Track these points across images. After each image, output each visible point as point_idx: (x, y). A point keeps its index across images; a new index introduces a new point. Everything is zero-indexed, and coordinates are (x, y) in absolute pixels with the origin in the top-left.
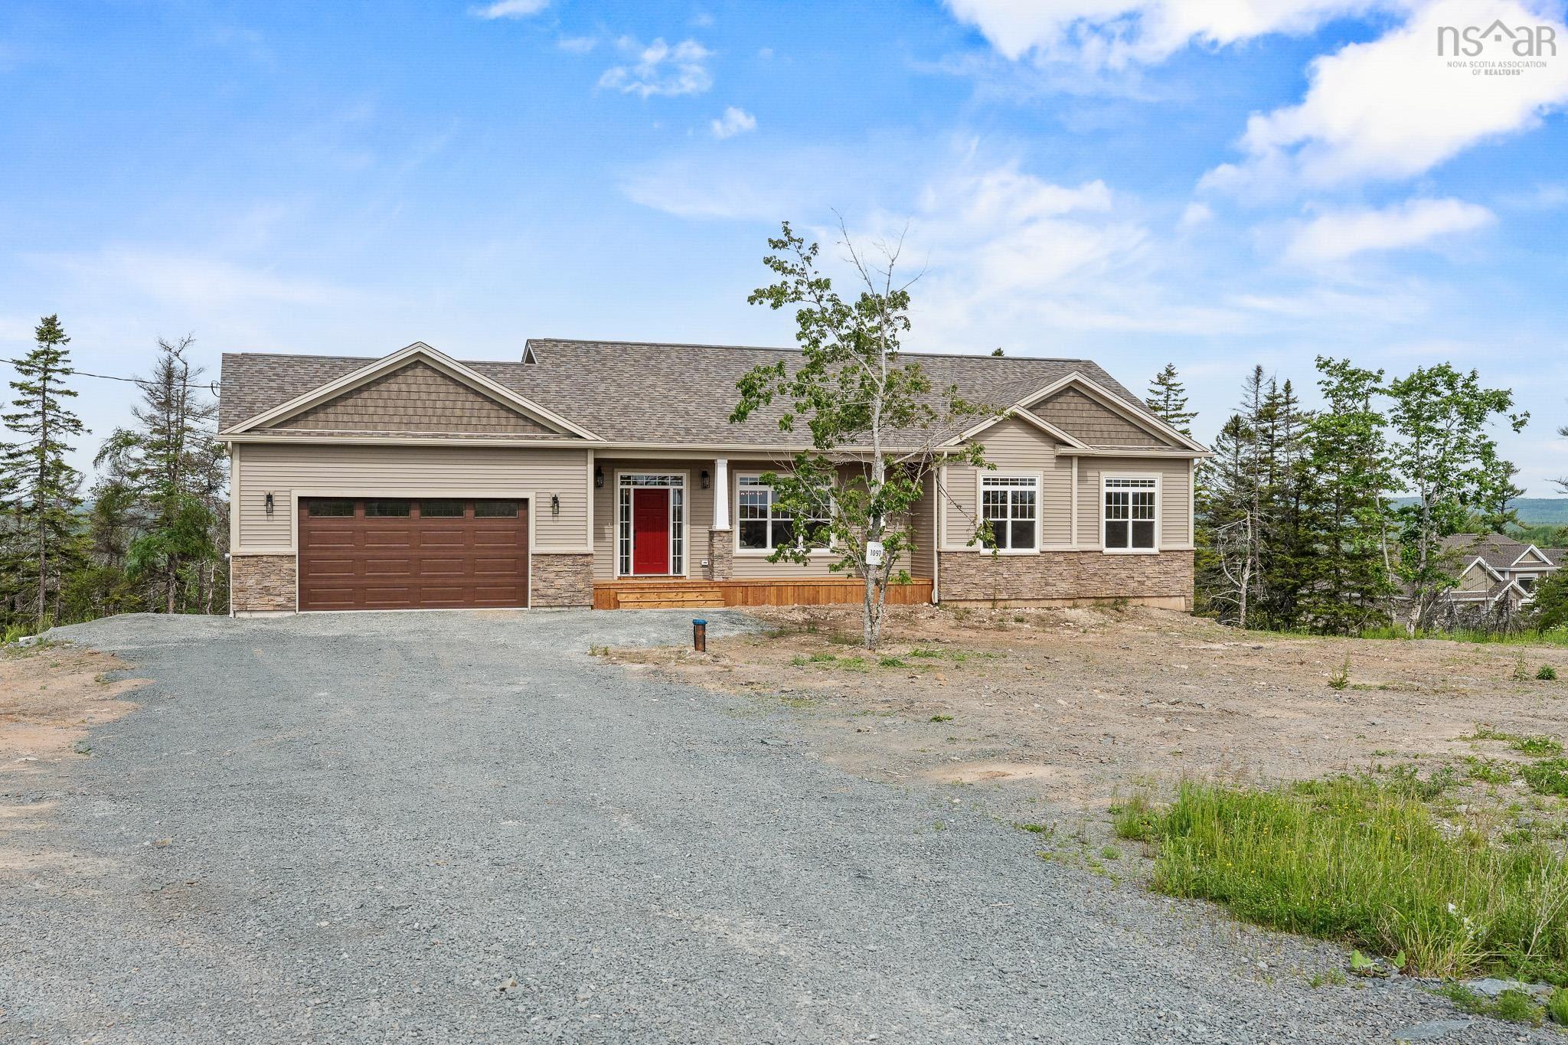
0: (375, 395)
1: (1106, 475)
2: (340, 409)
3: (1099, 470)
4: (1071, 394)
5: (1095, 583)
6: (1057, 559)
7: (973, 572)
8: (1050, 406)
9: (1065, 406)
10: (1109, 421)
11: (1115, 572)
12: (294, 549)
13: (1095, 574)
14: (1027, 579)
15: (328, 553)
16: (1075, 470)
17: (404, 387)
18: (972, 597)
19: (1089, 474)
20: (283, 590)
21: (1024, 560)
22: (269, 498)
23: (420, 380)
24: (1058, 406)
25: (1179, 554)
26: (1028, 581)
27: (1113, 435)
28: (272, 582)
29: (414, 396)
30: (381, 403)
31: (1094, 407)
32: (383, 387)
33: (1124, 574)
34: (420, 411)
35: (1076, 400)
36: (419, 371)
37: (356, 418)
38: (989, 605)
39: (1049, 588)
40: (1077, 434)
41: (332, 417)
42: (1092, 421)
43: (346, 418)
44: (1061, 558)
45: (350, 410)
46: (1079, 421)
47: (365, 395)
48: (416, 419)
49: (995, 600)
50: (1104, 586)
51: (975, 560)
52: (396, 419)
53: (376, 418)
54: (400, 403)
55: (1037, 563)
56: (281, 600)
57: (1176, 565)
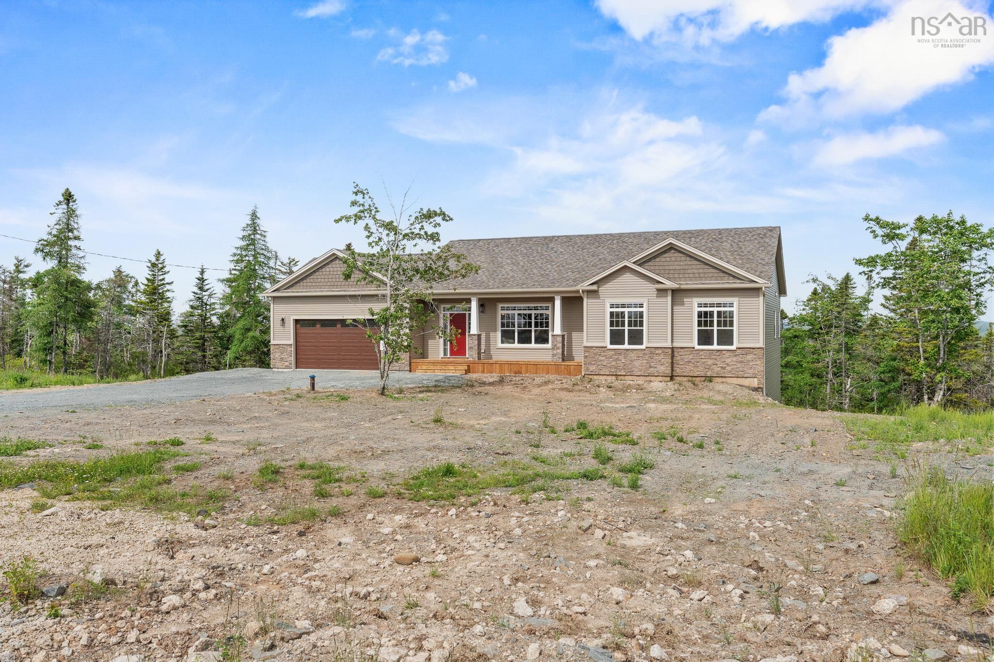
0: (321, 274)
1: (696, 301)
2: (308, 280)
3: (691, 297)
4: (673, 251)
5: (690, 367)
6: (657, 352)
7: (604, 358)
8: (657, 260)
9: (668, 259)
10: (698, 267)
11: (703, 360)
12: (291, 341)
13: (689, 362)
14: (637, 363)
15: (307, 344)
16: (669, 298)
17: (331, 269)
18: (602, 373)
19: (685, 300)
20: (288, 359)
21: (635, 352)
22: (283, 320)
23: (338, 266)
24: (664, 260)
25: (752, 350)
26: (639, 365)
27: (702, 275)
28: (284, 356)
29: (335, 273)
30: (323, 277)
31: (688, 258)
32: (323, 270)
33: (710, 362)
34: (338, 280)
35: (676, 255)
36: (337, 262)
37: (314, 284)
38: (614, 378)
39: (652, 369)
40: (666, 276)
41: (305, 284)
42: (687, 267)
43: (310, 284)
44: (660, 351)
45: (312, 281)
46: (677, 267)
47: (317, 274)
48: (336, 283)
49: (616, 375)
50: (696, 369)
51: (604, 351)
52: (329, 284)
53: (321, 284)
54: (330, 276)
55: (644, 354)
56: (287, 364)
57: (749, 357)
